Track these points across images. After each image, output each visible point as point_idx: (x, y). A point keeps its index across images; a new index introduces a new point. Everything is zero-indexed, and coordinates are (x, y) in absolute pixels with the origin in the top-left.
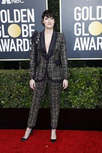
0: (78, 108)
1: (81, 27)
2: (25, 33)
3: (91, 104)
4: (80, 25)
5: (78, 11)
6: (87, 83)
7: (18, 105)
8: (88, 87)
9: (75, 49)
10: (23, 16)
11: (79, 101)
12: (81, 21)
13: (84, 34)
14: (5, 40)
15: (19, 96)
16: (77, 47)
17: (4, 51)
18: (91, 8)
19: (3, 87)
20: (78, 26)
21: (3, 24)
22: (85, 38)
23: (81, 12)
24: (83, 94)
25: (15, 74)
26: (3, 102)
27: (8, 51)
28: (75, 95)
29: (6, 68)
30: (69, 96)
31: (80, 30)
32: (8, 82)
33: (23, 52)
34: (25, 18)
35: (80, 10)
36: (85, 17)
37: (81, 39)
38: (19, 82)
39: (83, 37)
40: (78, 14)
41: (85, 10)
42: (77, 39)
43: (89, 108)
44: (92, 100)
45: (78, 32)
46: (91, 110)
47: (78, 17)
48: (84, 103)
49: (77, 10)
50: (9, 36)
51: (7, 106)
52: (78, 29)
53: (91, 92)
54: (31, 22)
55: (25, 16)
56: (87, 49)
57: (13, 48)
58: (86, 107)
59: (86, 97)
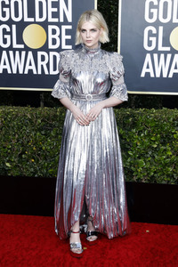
0: (143, 181)
1: (156, 35)
2: (54, 42)
3: (168, 176)
4: (155, 32)
5: (152, 5)
6: (162, 137)
7: (36, 172)
8: (164, 144)
9: (143, 75)
10: (51, 10)
11: (147, 170)
13: (161, 48)
14: (17, 52)
15: (39, 155)
16: (148, 70)
17: (15, 72)
19: (11, 137)
20: (150, 32)
21: (15, 23)
22: (162, 55)
23: (157, 7)
24: (154, 157)
25: (32, 115)
26: (8, 164)
27: (21, 72)
28: (139, 158)
29: (16, 104)
30: (129, 160)
31: (153, 39)
32: (19, 129)
33: (49, 75)
34: (55, 15)
35: (156, 3)
36: (165, 17)
37: (156, 56)
38: (40, 130)
39: (159, 53)
41: (166, 4)
42: (148, 56)
43: (164, 182)
44: (171, 169)
45: (150, 44)
46: (168, 186)
48: (155, 172)
49: (151, 3)
50: (25, 45)
51: (15, 173)
52: (151, 39)
53: (170, 153)
54: (66, 22)
55: (55, 10)
56: (165, 76)
57: (30, 68)
58: (159, 181)
59: (159, 162)
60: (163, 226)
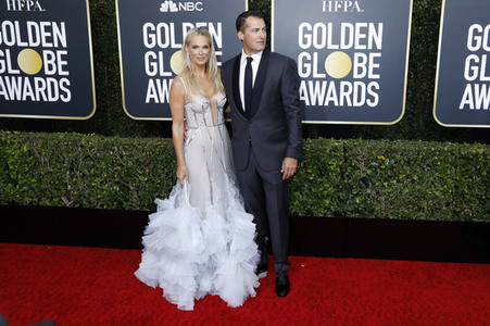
0: (300, 215)
1: (311, 62)
3: (325, 208)
4: (309, 58)
5: (305, 31)
6: (319, 169)
8: (321, 175)
11: (303, 203)
12: (311, 50)
14: (165, 81)
16: (303, 99)
17: (162, 101)
18: (330, 25)
19: (159, 171)
20: (304, 58)
21: (161, 49)
23: (311, 32)
24: (310, 190)
28: (295, 191)
35: (310, 28)
36: (319, 42)
40: (306, 36)
41: (320, 29)
43: (321, 215)
44: (327, 202)
45: (304, 70)
46: (324, 219)
47: (305, 42)
48: (312, 205)
49: (305, 28)
50: (173, 73)
52: (305, 65)
53: (327, 185)
58: (316, 214)
59: (316, 195)
60: (319, 259)
